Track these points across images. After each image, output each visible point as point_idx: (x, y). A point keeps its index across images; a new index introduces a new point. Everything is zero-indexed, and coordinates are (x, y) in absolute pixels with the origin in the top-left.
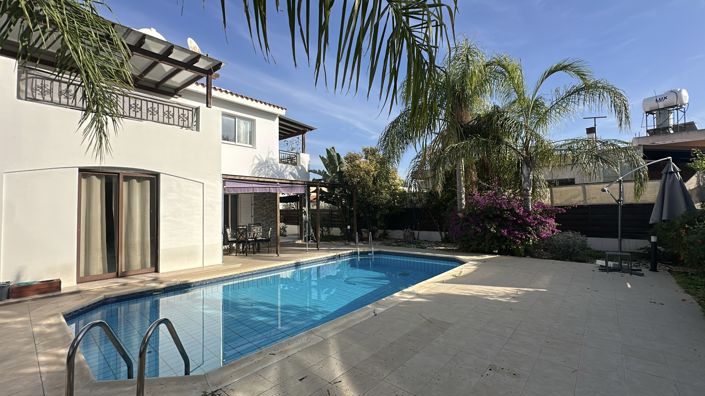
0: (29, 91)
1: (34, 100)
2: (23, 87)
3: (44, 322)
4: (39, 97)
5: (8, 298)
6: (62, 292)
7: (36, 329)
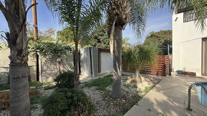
0: (186, 19)
1: (188, 21)
2: (185, 19)
3: (190, 82)
4: (189, 20)
5: (182, 74)
6: (196, 76)
7: (187, 83)
